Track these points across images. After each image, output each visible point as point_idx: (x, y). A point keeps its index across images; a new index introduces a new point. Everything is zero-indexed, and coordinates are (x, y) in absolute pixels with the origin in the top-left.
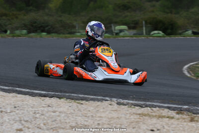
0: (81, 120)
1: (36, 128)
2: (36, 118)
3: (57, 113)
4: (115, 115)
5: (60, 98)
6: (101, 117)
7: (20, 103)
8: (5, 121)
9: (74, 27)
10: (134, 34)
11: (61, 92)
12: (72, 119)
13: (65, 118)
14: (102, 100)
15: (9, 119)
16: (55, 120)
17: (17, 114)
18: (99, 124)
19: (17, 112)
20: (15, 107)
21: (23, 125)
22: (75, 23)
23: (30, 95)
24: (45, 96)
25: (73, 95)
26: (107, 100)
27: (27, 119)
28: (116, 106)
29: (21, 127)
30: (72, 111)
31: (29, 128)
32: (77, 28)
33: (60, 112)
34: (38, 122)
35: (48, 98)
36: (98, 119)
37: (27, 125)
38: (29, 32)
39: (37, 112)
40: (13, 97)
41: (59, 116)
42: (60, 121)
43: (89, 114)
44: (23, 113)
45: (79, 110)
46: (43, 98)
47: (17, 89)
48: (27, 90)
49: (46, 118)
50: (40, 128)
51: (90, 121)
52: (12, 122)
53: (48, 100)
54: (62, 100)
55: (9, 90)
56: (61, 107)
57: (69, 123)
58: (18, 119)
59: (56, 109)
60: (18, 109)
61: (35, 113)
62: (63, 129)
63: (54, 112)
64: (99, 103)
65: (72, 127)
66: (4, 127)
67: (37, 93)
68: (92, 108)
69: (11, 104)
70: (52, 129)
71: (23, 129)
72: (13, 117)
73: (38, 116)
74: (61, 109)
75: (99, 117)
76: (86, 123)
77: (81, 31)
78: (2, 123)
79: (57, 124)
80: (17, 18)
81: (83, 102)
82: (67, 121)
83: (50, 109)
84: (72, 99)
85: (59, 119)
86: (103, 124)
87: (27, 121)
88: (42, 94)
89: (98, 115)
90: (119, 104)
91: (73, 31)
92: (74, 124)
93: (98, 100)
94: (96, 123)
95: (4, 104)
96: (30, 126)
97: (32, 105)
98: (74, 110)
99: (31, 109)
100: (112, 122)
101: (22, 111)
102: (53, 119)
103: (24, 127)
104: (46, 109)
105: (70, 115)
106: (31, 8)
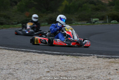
0: (79, 66)
1: (57, 71)
2: (56, 65)
3: (67, 63)
4: (96, 63)
5: (67, 55)
6: (89, 64)
7: (47, 58)
8: (41, 68)
9: (72, 20)
10: (103, 23)
11: (67, 52)
12: (75, 65)
13: (71, 65)
14: (89, 56)
15: (42, 67)
16: (66, 66)
17: (46, 64)
18: (89, 68)
19: (46, 63)
20: (45, 60)
21: (49, 69)
22: (72, 18)
23: (52, 55)
24: (59, 55)
25: (74, 53)
26: (92, 56)
27: (52, 66)
28: (96, 59)
29: (48, 70)
30: (74, 61)
31: (53, 71)
32: (73, 21)
33: (68, 62)
34: (57, 67)
35: (61, 56)
36: (88, 65)
37: (52, 69)
38: (49, 24)
39: (56, 62)
40: (43, 56)
41: (68, 64)
42: (69, 66)
43: (83, 63)
44: (49, 64)
45: (78, 61)
46: (58, 56)
47: (45, 52)
48: (50, 52)
49: (61, 65)
50: (59, 71)
51: (84, 66)
52: (44, 68)
53: (61, 57)
54: (68, 56)
55: (41, 52)
56: (68, 60)
57: (73, 67)
58: (47, 66)
59: (66, 61)
60: (46, 62)
61: (55, 63)
62: (70, 70)
63: (65, 62)
64: (88, 57)
65: (75, 70)
66: (40, 71)
67: (56, 53)
68: (84, 60)
69: (43, 59)
70: (64, 71)
71: (50, 71)
72: (44, 66)
73: (57, 64)
74: (69, 61)
75: (88, 64)
76: (82, 67)
77: (75, 22)
78: (39, 69)
79: (67, 68)
80: (42, 17)
81: (79, 57)
82: (72, 67)
83: (63, 61)
84: (74, 56)
85: (68, 65)
86: (91, 67)
87: (51, 67)
88: (58, 54)
89: (88, 63)
90: (98, 57)
91: (71, 22)
92: (76, 68)
93: (87, 56)
94: (87, 67)
95: (39, 59)
96: (53, 70)
97: (54, 59)
98: (75, 61)
99: (53, 61)
100: (95, 66)
101: (49, 62)
102: (65, 66)
103: (50, 70)
104: (61, 61)
105: (73, 64)
106: (49, 11)
